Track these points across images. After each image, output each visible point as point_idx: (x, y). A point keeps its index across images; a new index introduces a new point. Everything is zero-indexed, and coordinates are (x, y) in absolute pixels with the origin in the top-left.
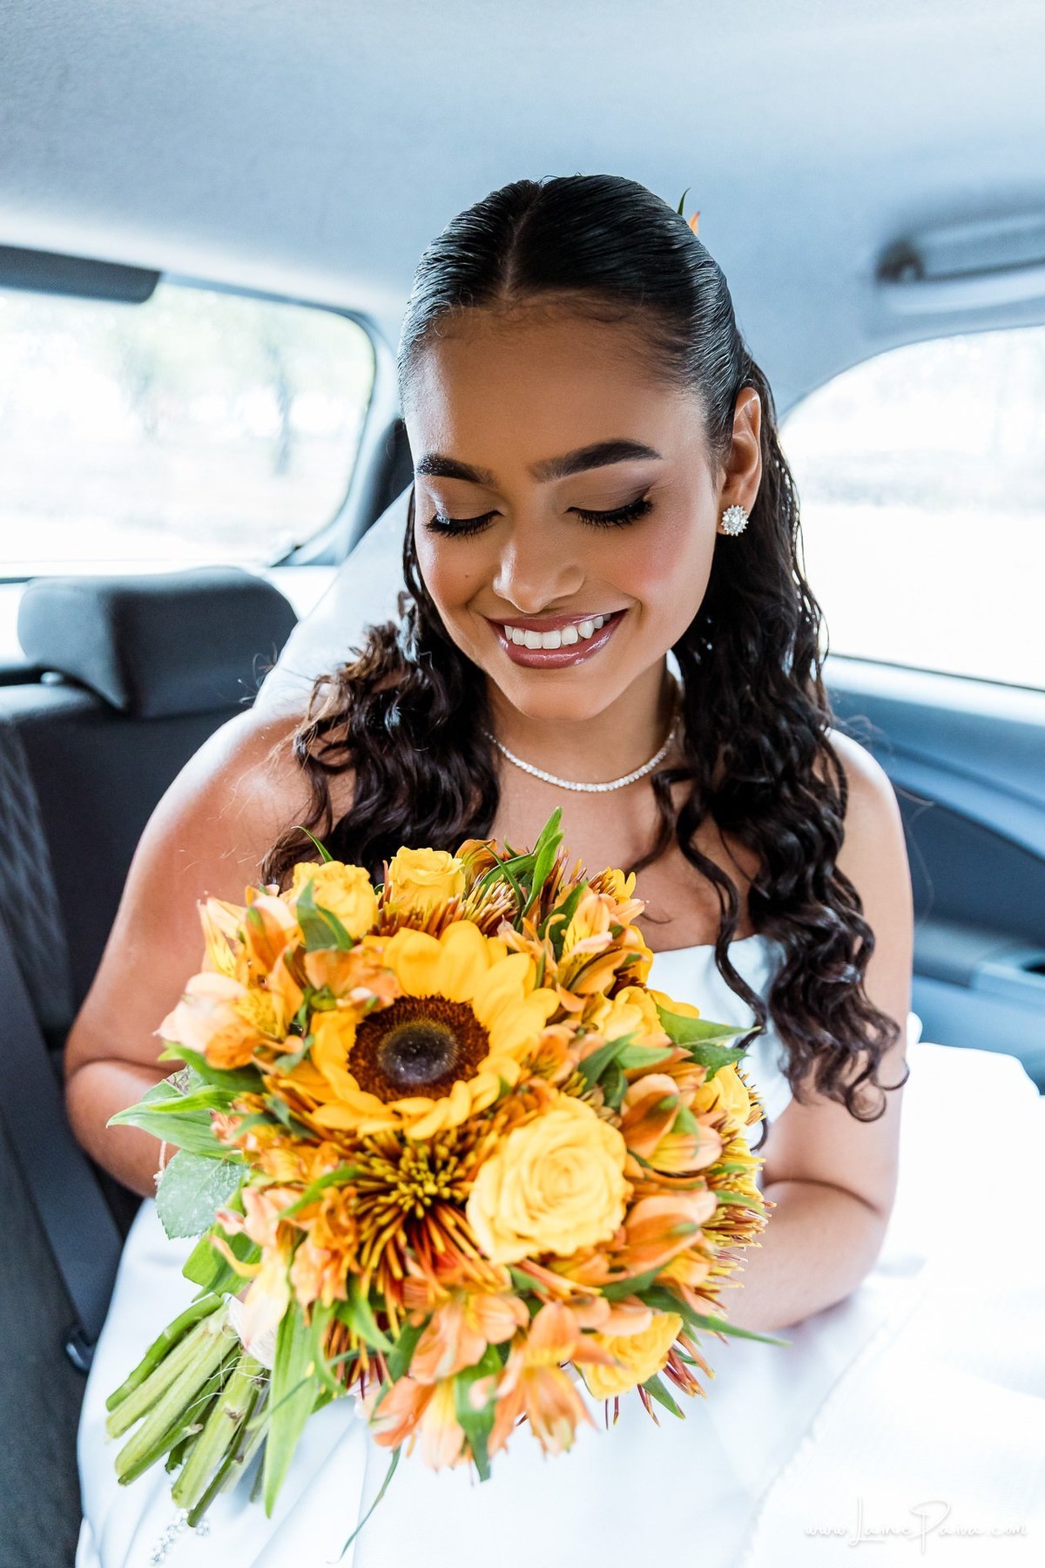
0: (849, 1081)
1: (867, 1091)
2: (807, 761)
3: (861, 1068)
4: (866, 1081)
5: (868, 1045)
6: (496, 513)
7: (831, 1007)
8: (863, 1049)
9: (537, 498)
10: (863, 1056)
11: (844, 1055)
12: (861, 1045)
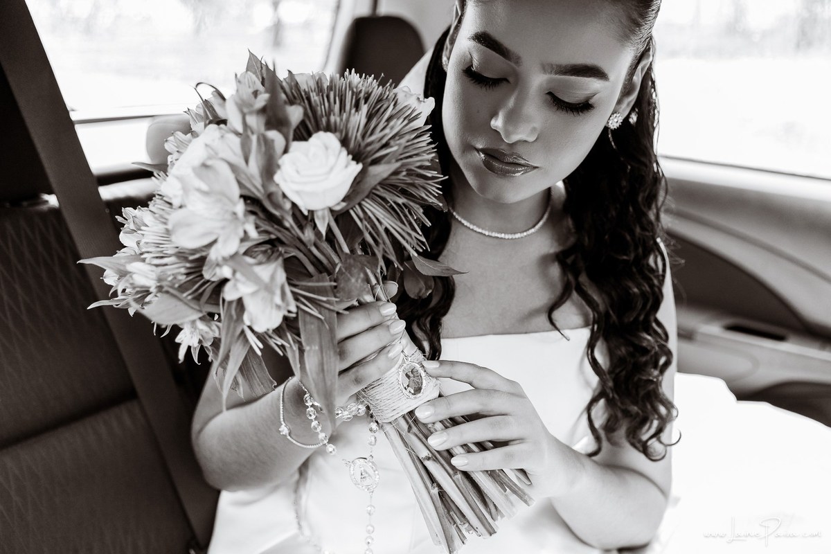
0: (645, 438)
1: (654, 445)
2: (646, 256)
3: (652, 431)
4: (654, 440)
5: (661, 418)
6: (507, 80)
7: (642, 393)
8: (657, 419)
9: (537, 80)
10: (656, 423)
11: (644, 420)
12: (656, 416)
